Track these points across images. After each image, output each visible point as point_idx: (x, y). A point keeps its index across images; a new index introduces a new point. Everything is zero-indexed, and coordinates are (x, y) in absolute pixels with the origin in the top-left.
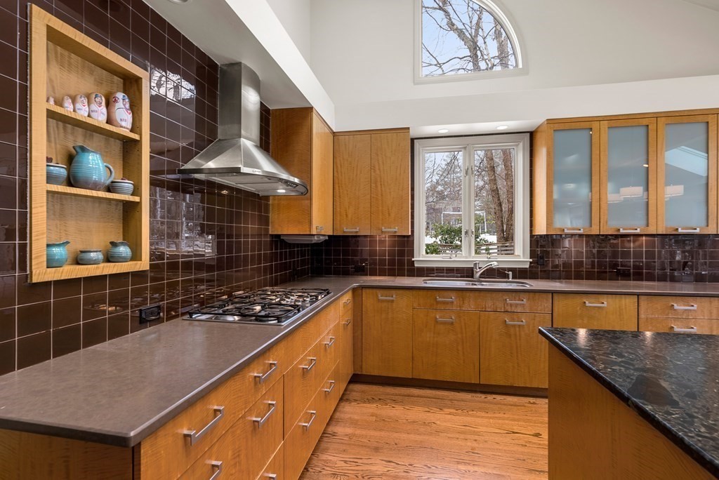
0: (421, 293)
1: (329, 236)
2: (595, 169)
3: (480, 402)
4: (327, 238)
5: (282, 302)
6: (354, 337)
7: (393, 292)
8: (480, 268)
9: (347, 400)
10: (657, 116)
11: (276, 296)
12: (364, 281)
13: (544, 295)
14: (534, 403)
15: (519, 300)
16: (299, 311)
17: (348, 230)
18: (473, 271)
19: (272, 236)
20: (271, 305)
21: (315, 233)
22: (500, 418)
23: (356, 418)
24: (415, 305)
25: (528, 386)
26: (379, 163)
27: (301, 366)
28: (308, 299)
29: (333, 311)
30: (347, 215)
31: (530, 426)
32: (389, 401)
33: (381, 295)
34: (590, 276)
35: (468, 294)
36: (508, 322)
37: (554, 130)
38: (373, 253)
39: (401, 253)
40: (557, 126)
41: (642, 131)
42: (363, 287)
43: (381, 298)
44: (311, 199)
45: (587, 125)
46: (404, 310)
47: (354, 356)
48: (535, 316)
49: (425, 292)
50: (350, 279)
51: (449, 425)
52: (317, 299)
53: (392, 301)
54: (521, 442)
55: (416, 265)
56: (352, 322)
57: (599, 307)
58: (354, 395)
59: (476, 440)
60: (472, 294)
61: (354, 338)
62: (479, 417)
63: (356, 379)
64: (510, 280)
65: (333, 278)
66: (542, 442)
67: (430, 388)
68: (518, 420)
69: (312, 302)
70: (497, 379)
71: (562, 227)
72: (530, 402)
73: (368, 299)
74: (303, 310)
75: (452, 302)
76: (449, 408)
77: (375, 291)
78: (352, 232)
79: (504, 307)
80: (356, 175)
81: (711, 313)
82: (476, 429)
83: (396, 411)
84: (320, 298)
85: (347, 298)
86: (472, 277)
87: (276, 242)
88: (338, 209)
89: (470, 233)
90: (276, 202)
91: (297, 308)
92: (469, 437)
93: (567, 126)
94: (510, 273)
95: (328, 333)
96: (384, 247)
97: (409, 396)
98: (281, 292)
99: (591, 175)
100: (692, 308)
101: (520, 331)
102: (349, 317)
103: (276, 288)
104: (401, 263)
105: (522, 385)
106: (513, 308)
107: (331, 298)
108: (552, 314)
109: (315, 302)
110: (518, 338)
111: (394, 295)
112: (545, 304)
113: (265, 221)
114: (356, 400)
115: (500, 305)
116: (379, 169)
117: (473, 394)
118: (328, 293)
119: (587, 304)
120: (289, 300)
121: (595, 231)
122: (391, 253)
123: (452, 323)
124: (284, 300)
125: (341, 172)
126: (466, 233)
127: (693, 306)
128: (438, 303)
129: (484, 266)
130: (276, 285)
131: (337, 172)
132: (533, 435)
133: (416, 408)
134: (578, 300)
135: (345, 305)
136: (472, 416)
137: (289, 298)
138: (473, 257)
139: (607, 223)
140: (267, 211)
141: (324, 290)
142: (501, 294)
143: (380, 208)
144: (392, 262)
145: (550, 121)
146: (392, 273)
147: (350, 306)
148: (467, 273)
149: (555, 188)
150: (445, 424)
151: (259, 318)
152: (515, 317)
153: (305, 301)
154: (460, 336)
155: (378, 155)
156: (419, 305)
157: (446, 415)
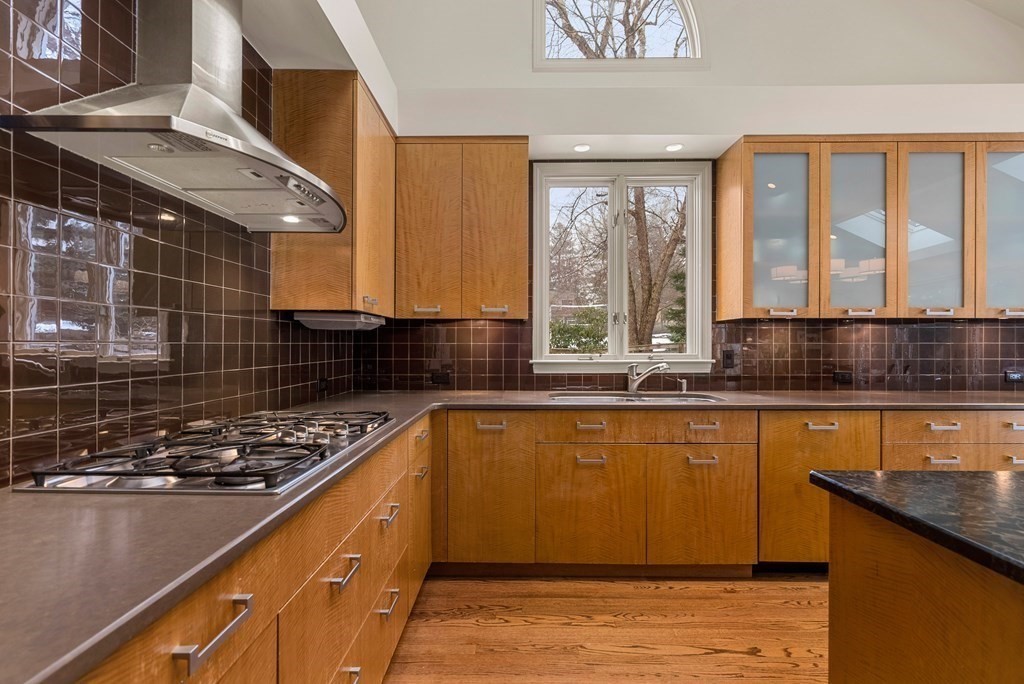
0: (550, 415)
1: (387, 319)
2: (814, 216)
3: (650, 597)
4: (383, 322)
5: (288, 440)
6: (432, 496)
7: (502, 416)
8: (638, 374)
9: (422, 615)
10: (898, 140)
11: (277, 427)
12: (451, 399)
13: (746, 414)
14: (733, 591)
15: (709, 423)
16: (323, 457)
17: (422, 309)
18: (627, 378)
19: (275, 312)
20: (259, 448)
21: (362, 310)
22: (686, 625)
23: (440, 650)
24: (541, 437)
25: (722, 562)
26: (475, 194)
27: (327, 580)
28: (345, 432)
29: (396, 453)
30: (419, 284)
31: (739, 635)
32: (497, 609)
33: (481, 422)
34: (798, 384)
35: (628, 416)
36: (693, 461)
37: (755, 154)
38: (463, 351)
39: (511, 351)
40: (760, 148)
41: (878, 161)
42: (449, 409)
43: (480, 426)
44: (352, 244)
45: (801, 147)
46: (521, 446)
47: (433, 531)
48: (732, 449)
49: (557, 415)
50: (427, 395)
51: (606, 647)
52: (363, 431)
53: (501, 432)
54: (734, 669)
55: (535, 372)
56: (430, 472)
57: (827, 431)
58: (435, 603)
59: (658, 675)
60: (634, 416)
61: (433, 498)
62: (653, 626)
63: (438, 571)
64: (684, 392)
65: (394, 393)
66: (764, 665)
67: (565, 577)
68: (717, 626)
69: (353, 438)
70: (675, 556)
71: (767, 307)
72: (726, 591)
73: (459, 431)
74: (332, 454)
75: (603, 430)
76: (603, 613)
77: (470, 414)
78: (429, 313)
79: (686, 436)
80: (437, 215)
81: (978, 435)
82: (654, 652)
83: (510, 630)
84: (369, 429)
85: (421, 428)
86: (626, 389)
87: (285, 327)
88: (404, 273)
89: (621, 318)
90: (284, 248)
91: (318, 451)
92: (645, 668)
93: (773, 148)
94: (684, 381)
95: (386, 499)
96: (481, 340)
97: (530, 596)
98: (289, 419)
99: (808, 227)
100: (954, 428)
101: (709, 473)
102: (424, 462)
103: (280, 414)
104: (511, 367)
105: (712, 562)
106: (699, 437)
107: (391, 428)
108: (758, 444)
109: (360, 436)
110: (707, 485)
111: (505, 421)
112: (746, 428)
113: (260, 282)
114: (437, 614)
115: (678, 433)
116: (477, 206)
117: (637, 584)
118: (386, 420)
119: (811, 427)
120: (304, 435)
121: (813, 314)
122: (496, 352)
123: (602, 466)
124: (292, 435)
125: (410, 208)
126: (615, 318)
127: (955, 424)
128: (578, 432)
129: (645, 372)
130: (284, 406)
131: (402, 207)
132: (747, 653)
133: (547, 620)
134: (797, 420)
135: (418, 441)
136: (643, 625)
137: (303, 430)
138: (627, 357)
139: (829, 300)
140: (264, 261)
141: (379, 414)
142: (680, 414)
143: (478, 272)
144: (495, 367)
145: (749, 139)
146: (496, 385)
147: (427, 443)
148: (619, 383)
149: (756, 245)
150: (600, 647)
151: (225, 479)
152: (702, 452)
153: (338, 435)
154: (614, 486)
155: (474, 180)
156: (547, 437)
157: (600, 629)
